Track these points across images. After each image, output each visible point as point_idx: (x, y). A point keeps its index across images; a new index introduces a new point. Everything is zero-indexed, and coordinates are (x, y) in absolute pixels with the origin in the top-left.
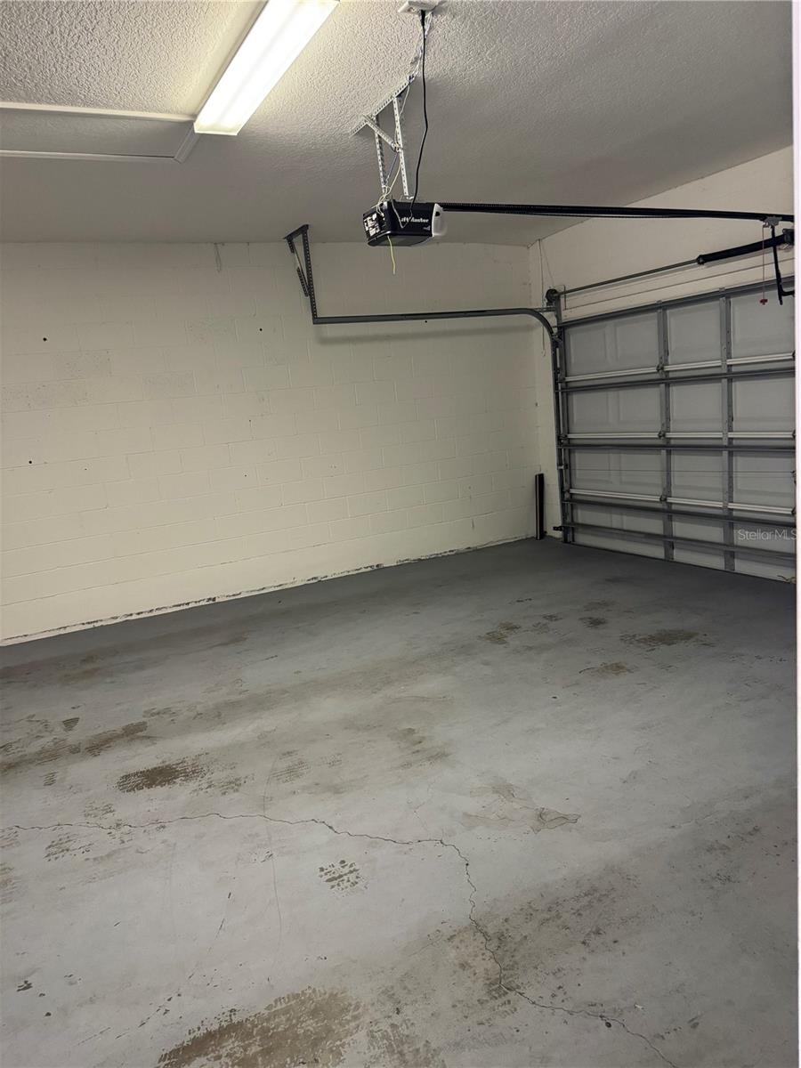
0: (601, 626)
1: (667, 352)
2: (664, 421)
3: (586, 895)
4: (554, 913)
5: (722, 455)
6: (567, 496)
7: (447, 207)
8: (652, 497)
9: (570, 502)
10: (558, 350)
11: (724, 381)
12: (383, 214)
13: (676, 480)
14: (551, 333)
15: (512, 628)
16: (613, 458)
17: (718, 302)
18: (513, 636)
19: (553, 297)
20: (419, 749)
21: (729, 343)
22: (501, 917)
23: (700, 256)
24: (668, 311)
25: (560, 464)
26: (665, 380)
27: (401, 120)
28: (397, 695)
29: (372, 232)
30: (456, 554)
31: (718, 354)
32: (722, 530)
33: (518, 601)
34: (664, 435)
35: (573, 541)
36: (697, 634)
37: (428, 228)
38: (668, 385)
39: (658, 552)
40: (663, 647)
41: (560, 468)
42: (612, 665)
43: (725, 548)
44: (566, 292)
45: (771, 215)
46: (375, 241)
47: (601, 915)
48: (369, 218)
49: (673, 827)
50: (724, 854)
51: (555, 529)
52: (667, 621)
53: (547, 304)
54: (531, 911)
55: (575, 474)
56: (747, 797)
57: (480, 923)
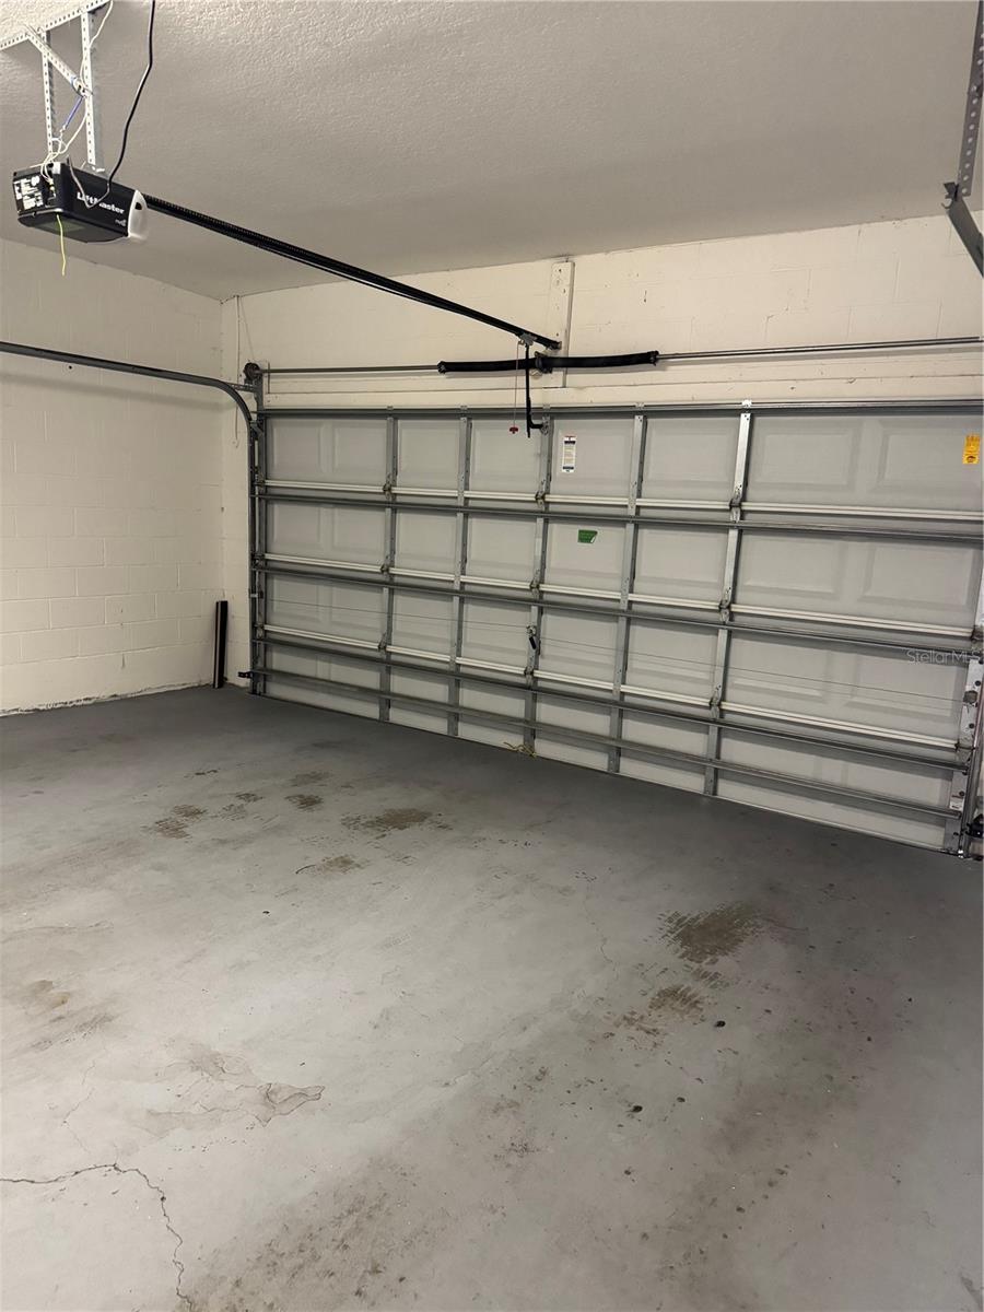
0: (314, 807)
1: (395, 471)
2: (388, 552)
3: (350, 1212)
4: (308, 1253)
5: (452, 600)
6: (260, 633)
7: (153, 203)
8: (369, 643)
9: (262, 641)
10: (256, 442)
11: (460, 515)
12: (51, 181)
13: (397, 626)
14: (249, 419)
15: (195, 813)
16: (323, 591)
17: (458, 421)
18: (195, 825)
19: (254, 373)
20: (63, 1013)
21: (467, 472)
22: (229, 1279)
23: (442, 363)
24: (399, 422)
25: (252, 591)
26: (391, 504)
27: (93, 51)
28: (17, 928)
29: (29, 204)
30: (94, 704)
31: (454, 483)
32: (447, 687)
33: (198, 774)
34: (388, 570)
35: (265, 692)
36: (430, 814)
37: (123, 223)
38: (394, 511)
39: (372, 711)
40: (395, 832)
41: (252, 595)
42: (336, 859)
43: (449, 709)
44: (270, 371)
45: (528, 332)
46: (30, 219)
47: (374, 1241)
48: (25, 181)
49: (447, 1084)
50: (514, 1112)
51: (242, 675)
52: (394, 798)
53: (246, 381)
54: (273, 1257)
55: (272, 607)
56: (525, 1029)
57: (197, 1298)
